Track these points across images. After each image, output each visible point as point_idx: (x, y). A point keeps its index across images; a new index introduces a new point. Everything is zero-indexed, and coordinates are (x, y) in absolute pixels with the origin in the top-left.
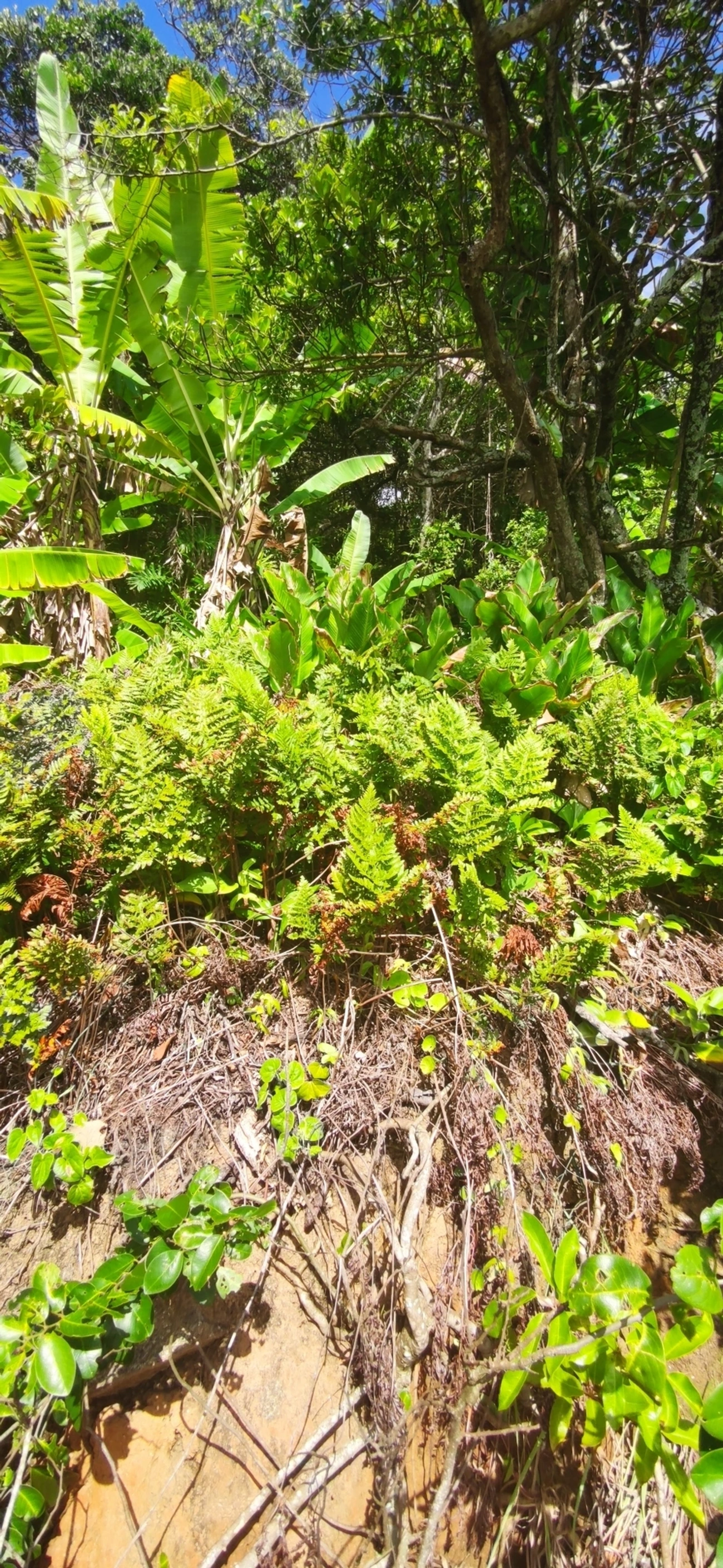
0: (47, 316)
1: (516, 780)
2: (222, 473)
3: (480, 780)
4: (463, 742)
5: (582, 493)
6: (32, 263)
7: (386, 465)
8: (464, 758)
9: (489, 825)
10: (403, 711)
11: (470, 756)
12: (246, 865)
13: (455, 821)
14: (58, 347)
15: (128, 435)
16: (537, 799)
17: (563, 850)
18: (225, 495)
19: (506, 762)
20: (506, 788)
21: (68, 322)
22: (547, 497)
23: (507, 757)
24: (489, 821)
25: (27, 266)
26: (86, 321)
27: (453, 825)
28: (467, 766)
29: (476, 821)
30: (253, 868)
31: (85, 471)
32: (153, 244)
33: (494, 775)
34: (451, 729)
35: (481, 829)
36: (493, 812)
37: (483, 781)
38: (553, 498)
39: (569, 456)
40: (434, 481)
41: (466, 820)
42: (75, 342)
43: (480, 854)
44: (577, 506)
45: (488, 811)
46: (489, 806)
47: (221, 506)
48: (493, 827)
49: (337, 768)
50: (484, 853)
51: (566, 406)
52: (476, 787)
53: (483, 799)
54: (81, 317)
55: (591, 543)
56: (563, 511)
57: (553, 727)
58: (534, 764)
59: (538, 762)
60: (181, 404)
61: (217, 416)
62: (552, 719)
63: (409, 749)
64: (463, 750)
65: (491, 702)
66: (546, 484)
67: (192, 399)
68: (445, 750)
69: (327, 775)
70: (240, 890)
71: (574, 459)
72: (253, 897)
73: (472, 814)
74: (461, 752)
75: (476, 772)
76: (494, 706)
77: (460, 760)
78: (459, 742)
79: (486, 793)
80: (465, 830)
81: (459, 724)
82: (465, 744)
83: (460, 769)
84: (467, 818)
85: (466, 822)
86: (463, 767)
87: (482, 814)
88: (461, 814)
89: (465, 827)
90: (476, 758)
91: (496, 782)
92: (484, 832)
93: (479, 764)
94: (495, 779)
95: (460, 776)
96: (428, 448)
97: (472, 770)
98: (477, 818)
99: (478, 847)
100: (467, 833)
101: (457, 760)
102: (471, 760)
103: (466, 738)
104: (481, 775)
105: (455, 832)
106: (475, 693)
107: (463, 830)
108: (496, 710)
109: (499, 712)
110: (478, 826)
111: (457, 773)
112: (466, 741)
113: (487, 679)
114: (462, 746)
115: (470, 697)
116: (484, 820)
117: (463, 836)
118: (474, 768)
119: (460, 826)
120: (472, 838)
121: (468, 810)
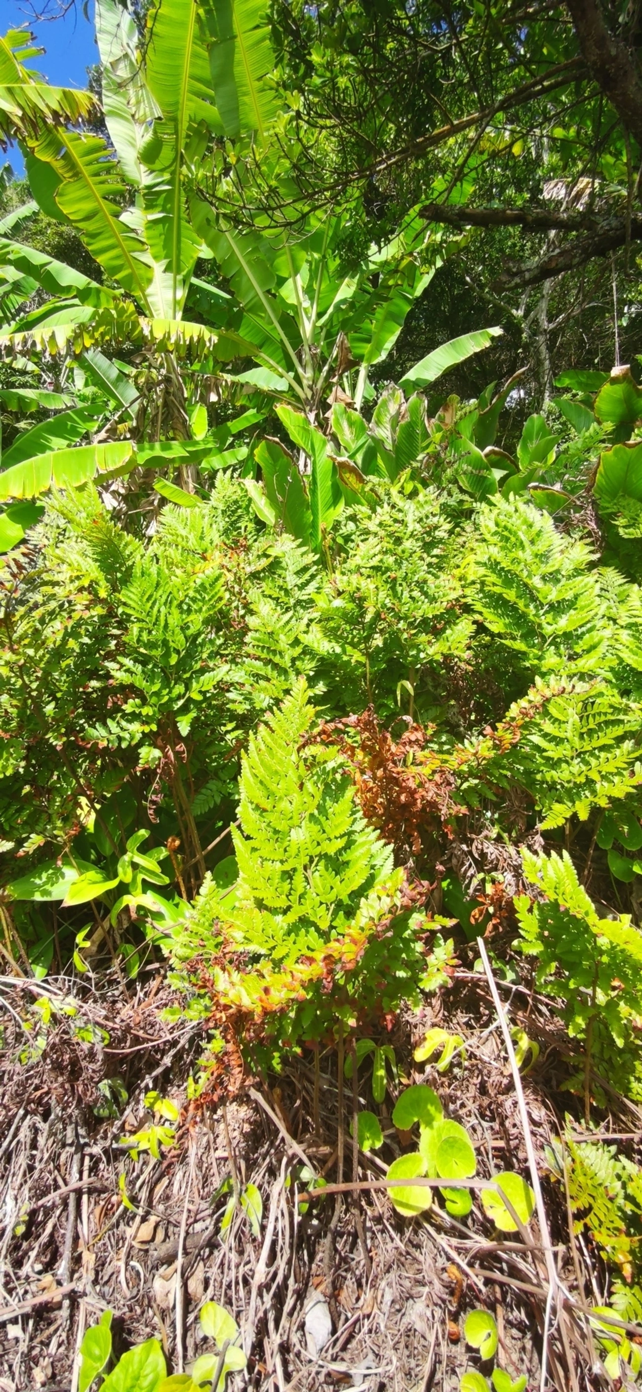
0: (115, 235)
2: (300, 360)
3: (593, 648)
4: (552, 578)
6: (91, 180)
7: (493, 339)
8: (558, 608)
9: (620, 740)
10: (413, 526)
11: (571, 604)
12: (132, 844)
13: (545, 736)
14: (131, 267)
15: (201, 339)
18: (305, 383)
21: (133, 235)
24: (619, 731)
25: (87, 185)
26: (151, 232)
27: (543, 743)
28: (564, 623)
29: (591, 732)
30: (145, 848)
31: (172, 390)
32: (202, 123)
34: (527, 555)
35: (603, 748)
36: (626, 710)
37: (602, 649)
40: (527, 276)
41: (568, 732)
42: (147, 258)
43: (603, 803)
45: (616, 709)
46: (617, 700)
47: (302, 396)
48: (628, 745)
49: (298, 650)
50: (612, 799)
52: (586, 663)
53: (602, 687)
54: (147, 228)
60: (251, 295)
61: (290, 301)
63: (433, 600)
64: (553, 594)
65: (614, 515)
67: (261, 286)
68: (511, 595)
69: (276, 666)
70: (123, 889)
72: (151, 901)
73: (581, 718)
74: (550, 598)
75: (583, 634)
76: (621, 522)
77: (547, 612)
78: (543, 578)
79: (610, 676)
80: (569, 753)
81: (541, 547)
82: (558, 581)
83: (548, 630)
84: (569, 727)
85: (569, 735)
86: (555, 626)
87: (603, 718)
88: (556, 720)
89: (568, 746)
90: (582, 608)
91: (631, 651)
92: (609, 755)
93: (589, 618)
94: (628, 644)
95: (550, 645)
96: (543, 317)
97: (576, 630)
98: (592, 726)
99: (598, 786)
100: (572, 758)
101: (541, 612)
102: (572, 612)
103: (558, 571)
104: (596, 640)
105: (548, 759)
106: (586, 509)
107: (565, 752)
108: (625, 527)
109: (631, 530)
110: (596, 743)
111: (543, 638)
112: (560, 577)
113: (606, 476)
114: (549, 586)
115: (577, 515)
116: (608, 731)
117: (564, 765)
118: (581, 627)
119: (557, 745)
120: (584, 768)
121: (570, 711)
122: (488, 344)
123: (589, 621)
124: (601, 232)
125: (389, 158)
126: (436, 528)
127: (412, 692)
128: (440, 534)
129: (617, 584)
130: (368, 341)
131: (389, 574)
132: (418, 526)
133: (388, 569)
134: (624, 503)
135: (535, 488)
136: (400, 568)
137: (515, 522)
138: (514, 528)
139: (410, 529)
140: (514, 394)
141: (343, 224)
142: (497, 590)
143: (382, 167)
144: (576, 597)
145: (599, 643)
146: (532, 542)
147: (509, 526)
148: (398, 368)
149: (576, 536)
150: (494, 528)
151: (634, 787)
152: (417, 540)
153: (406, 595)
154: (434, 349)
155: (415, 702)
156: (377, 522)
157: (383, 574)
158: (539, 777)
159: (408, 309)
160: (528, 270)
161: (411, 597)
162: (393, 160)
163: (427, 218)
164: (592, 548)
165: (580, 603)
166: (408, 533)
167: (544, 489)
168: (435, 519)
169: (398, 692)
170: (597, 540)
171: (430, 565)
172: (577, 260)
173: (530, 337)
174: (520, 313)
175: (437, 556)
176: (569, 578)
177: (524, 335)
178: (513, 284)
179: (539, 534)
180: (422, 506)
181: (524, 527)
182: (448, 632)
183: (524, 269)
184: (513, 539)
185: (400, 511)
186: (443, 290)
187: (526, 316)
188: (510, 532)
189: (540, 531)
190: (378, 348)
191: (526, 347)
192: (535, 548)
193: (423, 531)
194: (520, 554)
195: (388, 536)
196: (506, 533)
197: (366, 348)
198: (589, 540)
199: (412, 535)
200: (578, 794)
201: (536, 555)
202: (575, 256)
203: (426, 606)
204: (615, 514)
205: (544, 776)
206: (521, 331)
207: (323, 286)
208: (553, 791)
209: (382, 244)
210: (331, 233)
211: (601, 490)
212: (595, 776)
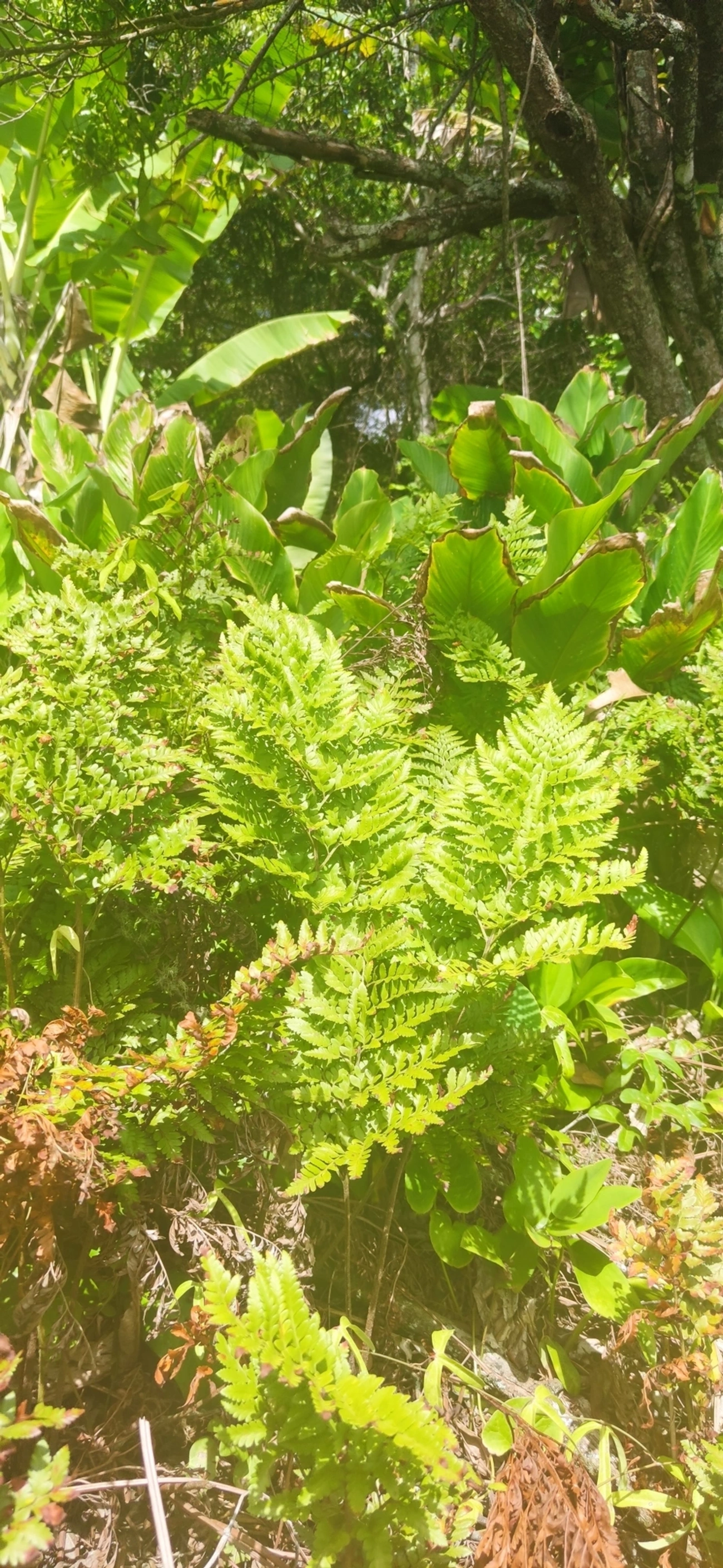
1: (513, 862)
3: (396, 869)
4: (338, 750)
5: (677, 265)
7: (339, 326)
8: (345, 800)
9: (425, 1030)
10: (94, 649)
11: (367, 795)
13: (314, 1020)
16: (579, 922)
17: (701, 1047)
19: (472, 802)
20: (480, 892)
22: (603, 265)
23: (477, 787)
24: (423, 1013)
27: (309, 1034)
28: (355, 826)
29: (383, 1015)
33: (437, 849)
34: (296, 710)
35: (400, 1043)
36: (438, 979)
37: (407, 874)
38: (617, 266)
39: (643, 193)
41: (350, 1013)
43: (391, 1144)
44: (669, 292)
45: (421, 972)
46: (426, 959)
48: (439, 1038)
50: (405, 1139)
51: (618, 23)
52: (385, 895)
53: (407, 938)
55: (705, 364)
56: (641, 294)
57: (637, 708)
58: (568, 801)
59: (578, 797)
62: (635, 690)
63: (126, 783)
64: (338, 776)
65: (451, 644)
66: (597, 236)
68: (267, 780)
71: (654, 197)
73: (370, 990)
74: (332, 782)
75: (385, 845)
76: (459, 655)
77: (328, 806)
78: (325, 749)
79: (417, 915)
80: (349, 1051)
81: (321, 697)
82: (347, 755)
83: (330, 836)
84: (352, 1004)
85: (351, 1018)
86: (340, 829)
87: (403, 991)
88: (332, 991)
89: (349, 1040)
90: (383, 802)
91: (446, 874)
92: (410, 1057)
93: (392, 819)
94: (442, 864)
95: (332, 861)
96: (415, 304)
97: (374, 837)
98: (384, 1005)
99: (390, 1111)
100: (354, 1060)
101: (320, 805)
102: (367, 807)
103: (346, 739)
104: (401, 856)
105: (315, 1061)
106: (413, 630)
107: (342, 1049)
108: (465, 664)
109: (473, 670)
110: (390, 1036)
111: (321, 849)
112: (350, 748)
113: (441, 580)
114: (333, 763)
115: (399, 639)
116: (410, 1012)
117: (342, 1072)
118: (381, 832)
119: (331, 1036)
120: (371, 1080)
121: (355, 976)
122: (332, 334)
123: (393, 825)
124: (470, 199)
125: (141, 24)
126: (139, 655)
127: (77, 947)
128: (144, 666)
129: (453, 754)
130: (126, 300)
131: (38, 734)
132: (103, 650)
133: (34, 727)
134: (464, 625)
135: (338, 589)
136: (64, 725)
137: (278, 652)
138: (277, 661)
139: (88, 654)
140: (380, 415)
141: (76, 110)
142: (241, 768)
143: (130, 35)
144: (375, 785)
145: (405, 862)
146: (307, 690)
147: (268, 656)
148: (187, 351)
149: (397, 674)
150: (243, 661)
151: (440, 1114)
152: (102, 674)
153: (74, 771)
154: (248, 326)
155: (84, 964)
156: (30, 637)
157: (27, 734)
158: (297, 1093)
159: (195, 257)
160: (364, 236)
161: (84, 776)
162: (146, 29)
163: (200, 129)
164: (418, 694)
165: (381, 793)
166: (85, 660)
167: (351, 592)
168: (136, 641)
169: (53, 949)
170: (427, 680)
171: (123, 719)
172: (434, 235)
173: (397, 332)
174: (380, 292)
175: (136, 705)
176: (365, 749)
177: (388, 328)
178: (340, 253)
179: (317, 673)
180: (113, 615)
181: (293, 660)
182: (152, 838)
183: (356, 233)
184: (273, 680)
185: (73, 620)
186: (263, 237)
187: (391, 296)
188: (269, 667)
189: (319, 669)
190: (145, 314)
191: (392, 346)
192: (310, 699)
193: (113, 658)
194: (284, 708)
195: (46, 664)
196: (260, 670)
197: (121, 312)
198: (414, 682)
199: (91, 665)
200: (362, 1124)
201: (312, 711)
202: (432, 228)
203: (113, 791)
204: (450, 642)
205: (306, 1095)
206: (383, 321)
207: (40, 202)
208: (325, 1118)
209: (147, 152)
210: (54, 121)
211: (436, 602)
212: (383, 1096)
